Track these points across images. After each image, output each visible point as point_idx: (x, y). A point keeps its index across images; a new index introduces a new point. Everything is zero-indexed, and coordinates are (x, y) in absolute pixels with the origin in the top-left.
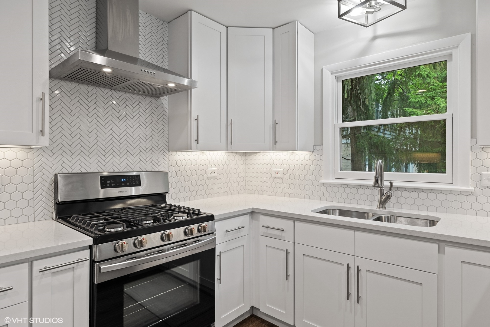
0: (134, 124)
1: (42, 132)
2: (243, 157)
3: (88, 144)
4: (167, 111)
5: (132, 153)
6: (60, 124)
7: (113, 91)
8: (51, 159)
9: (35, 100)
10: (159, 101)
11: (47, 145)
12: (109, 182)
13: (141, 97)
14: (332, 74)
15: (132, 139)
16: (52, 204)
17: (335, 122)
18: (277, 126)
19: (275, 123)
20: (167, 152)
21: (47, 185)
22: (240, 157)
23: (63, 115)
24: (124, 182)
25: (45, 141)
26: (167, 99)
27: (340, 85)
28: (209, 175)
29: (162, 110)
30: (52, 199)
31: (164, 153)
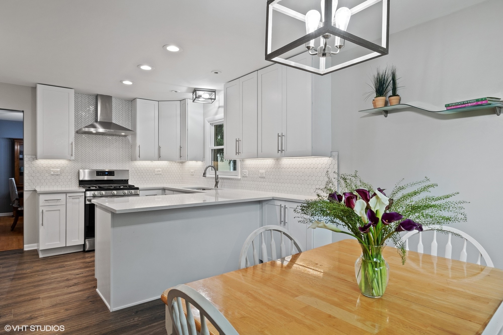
0: (113, 149)
1: (72, 155)
2: (181, 164)
3: (92, 158)
4: (131, 142)
5: (113, 162)
6: (81, 151)
7: (103, 136)
8: (78, 164)
9: (70, 144)
10: (126, 138)
11: (74, 159)
12: (100, 174)
13: (117, 137)
14: (209, 122)
15: (112, 156)
16: (78, 181)
17: (210, 147)
18: (182, 149)
19: (181, 147)
20: (131, 161)
21: (76, 174)
22: (178, 164)
23: (82, 147)
24: (106, 174)
25: (73, 158)
26: (131, 137)
27: (213, 127)
28: (156, 173)
29: (128, 142)
30: (78, 179)
31: (129, 162)
